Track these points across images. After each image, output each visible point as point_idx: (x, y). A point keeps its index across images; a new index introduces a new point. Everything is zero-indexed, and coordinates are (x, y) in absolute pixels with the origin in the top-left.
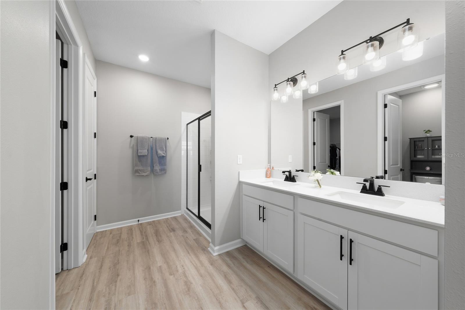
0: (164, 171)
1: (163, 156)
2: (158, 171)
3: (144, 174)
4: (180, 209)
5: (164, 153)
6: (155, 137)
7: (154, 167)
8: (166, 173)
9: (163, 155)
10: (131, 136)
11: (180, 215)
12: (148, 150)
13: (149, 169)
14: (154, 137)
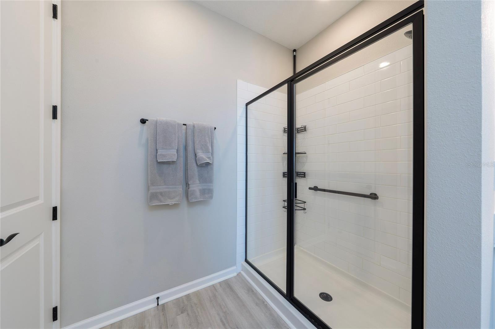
0: (208, 193)
1: (208, 164)
2: (198, 193)
3: (170, 202)
4: (234, 264)
5: (209, 158)
6: (192, 123)
7: (191, 186)
8: (211, 197)
9: (208, 161)
10: (143, 121)
11: (235, 274)
12: (177, 150)
13: (180, 189)
14: (189, 123)
